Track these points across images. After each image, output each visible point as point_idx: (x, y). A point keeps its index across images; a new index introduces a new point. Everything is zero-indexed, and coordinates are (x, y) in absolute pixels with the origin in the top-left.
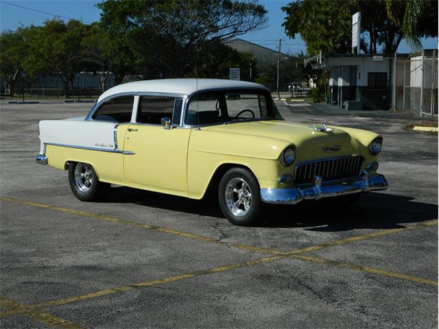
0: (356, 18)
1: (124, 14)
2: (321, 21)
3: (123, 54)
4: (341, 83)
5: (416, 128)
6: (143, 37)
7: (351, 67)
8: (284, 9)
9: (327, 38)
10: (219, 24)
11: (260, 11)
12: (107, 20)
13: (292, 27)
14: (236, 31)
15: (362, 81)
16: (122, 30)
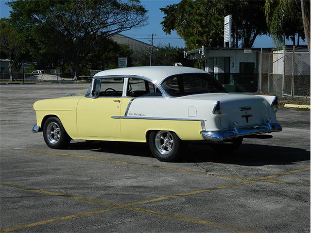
0: (227, 19)
1: (30, 12)
2: (197, 21)
3: (29, 45)
4: (217, 70)
5: (286, 105)
6: (48, 31)
7: (225, 58)
8: (162, 9)
9: (201, 34)
10: (109, 21)
11: (142, 10)
12: (15, 17)
13: (169, 25)
14: (122, 28)
15: (235, 69)
16: (28, 25)
